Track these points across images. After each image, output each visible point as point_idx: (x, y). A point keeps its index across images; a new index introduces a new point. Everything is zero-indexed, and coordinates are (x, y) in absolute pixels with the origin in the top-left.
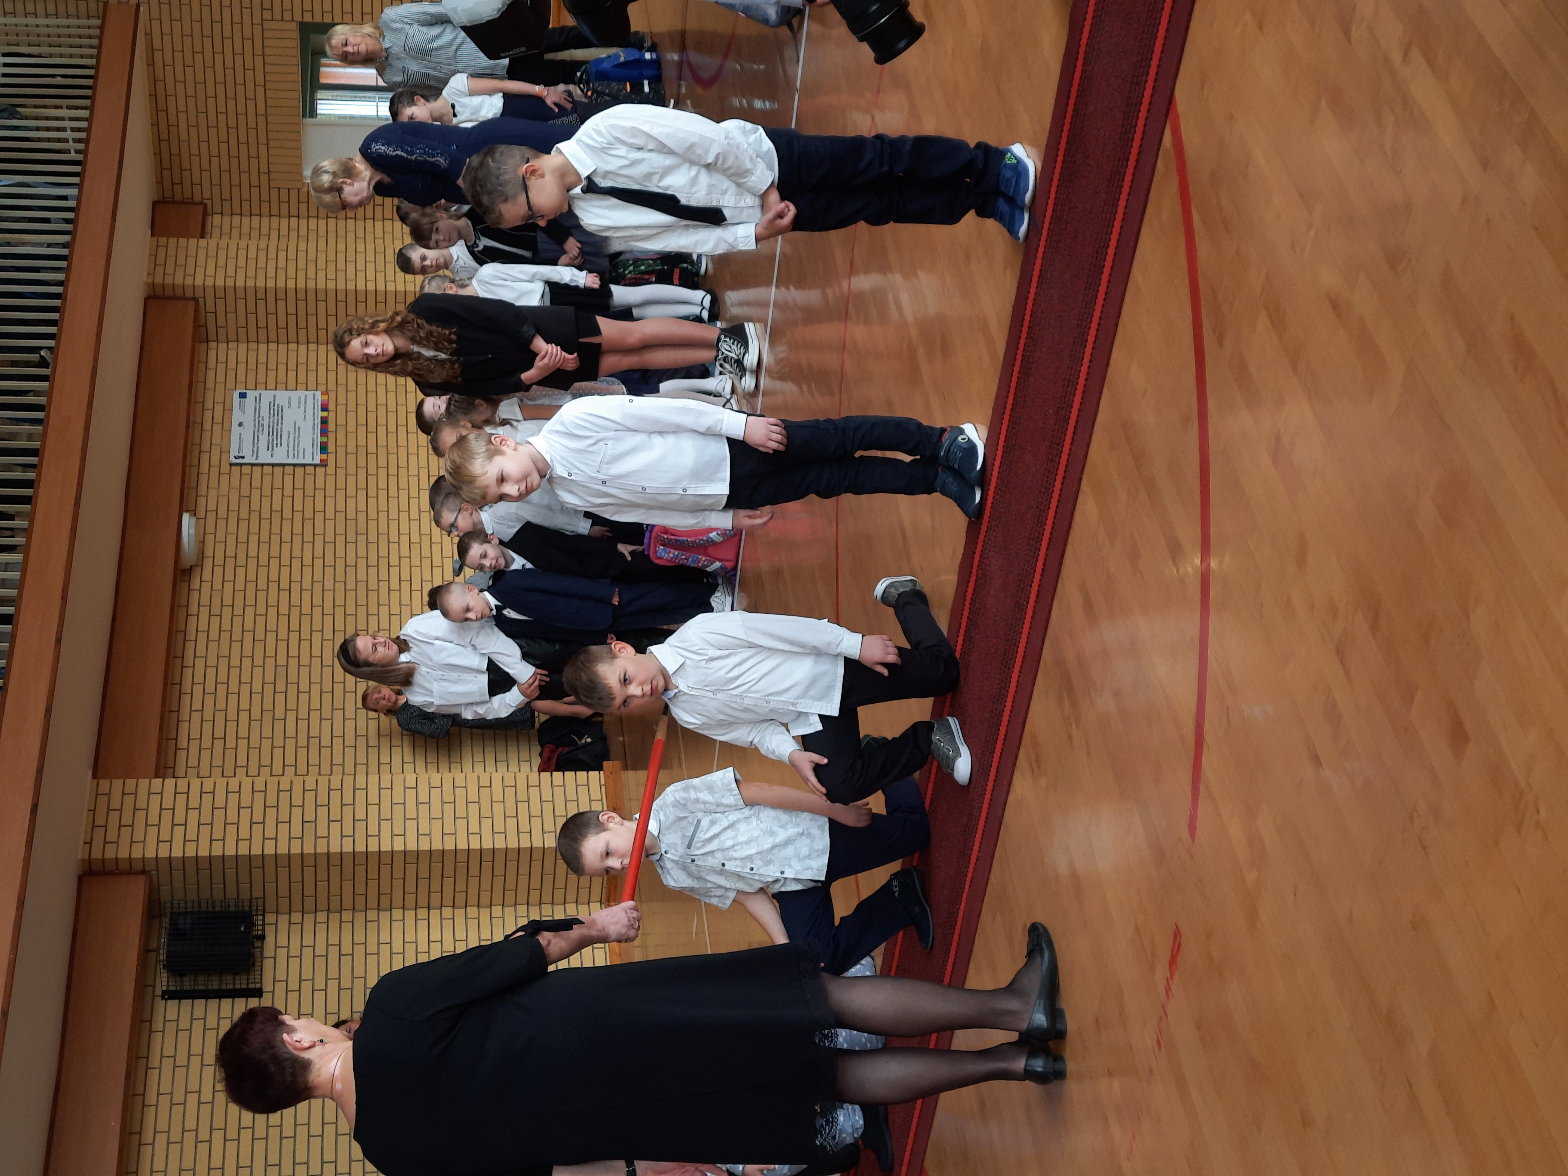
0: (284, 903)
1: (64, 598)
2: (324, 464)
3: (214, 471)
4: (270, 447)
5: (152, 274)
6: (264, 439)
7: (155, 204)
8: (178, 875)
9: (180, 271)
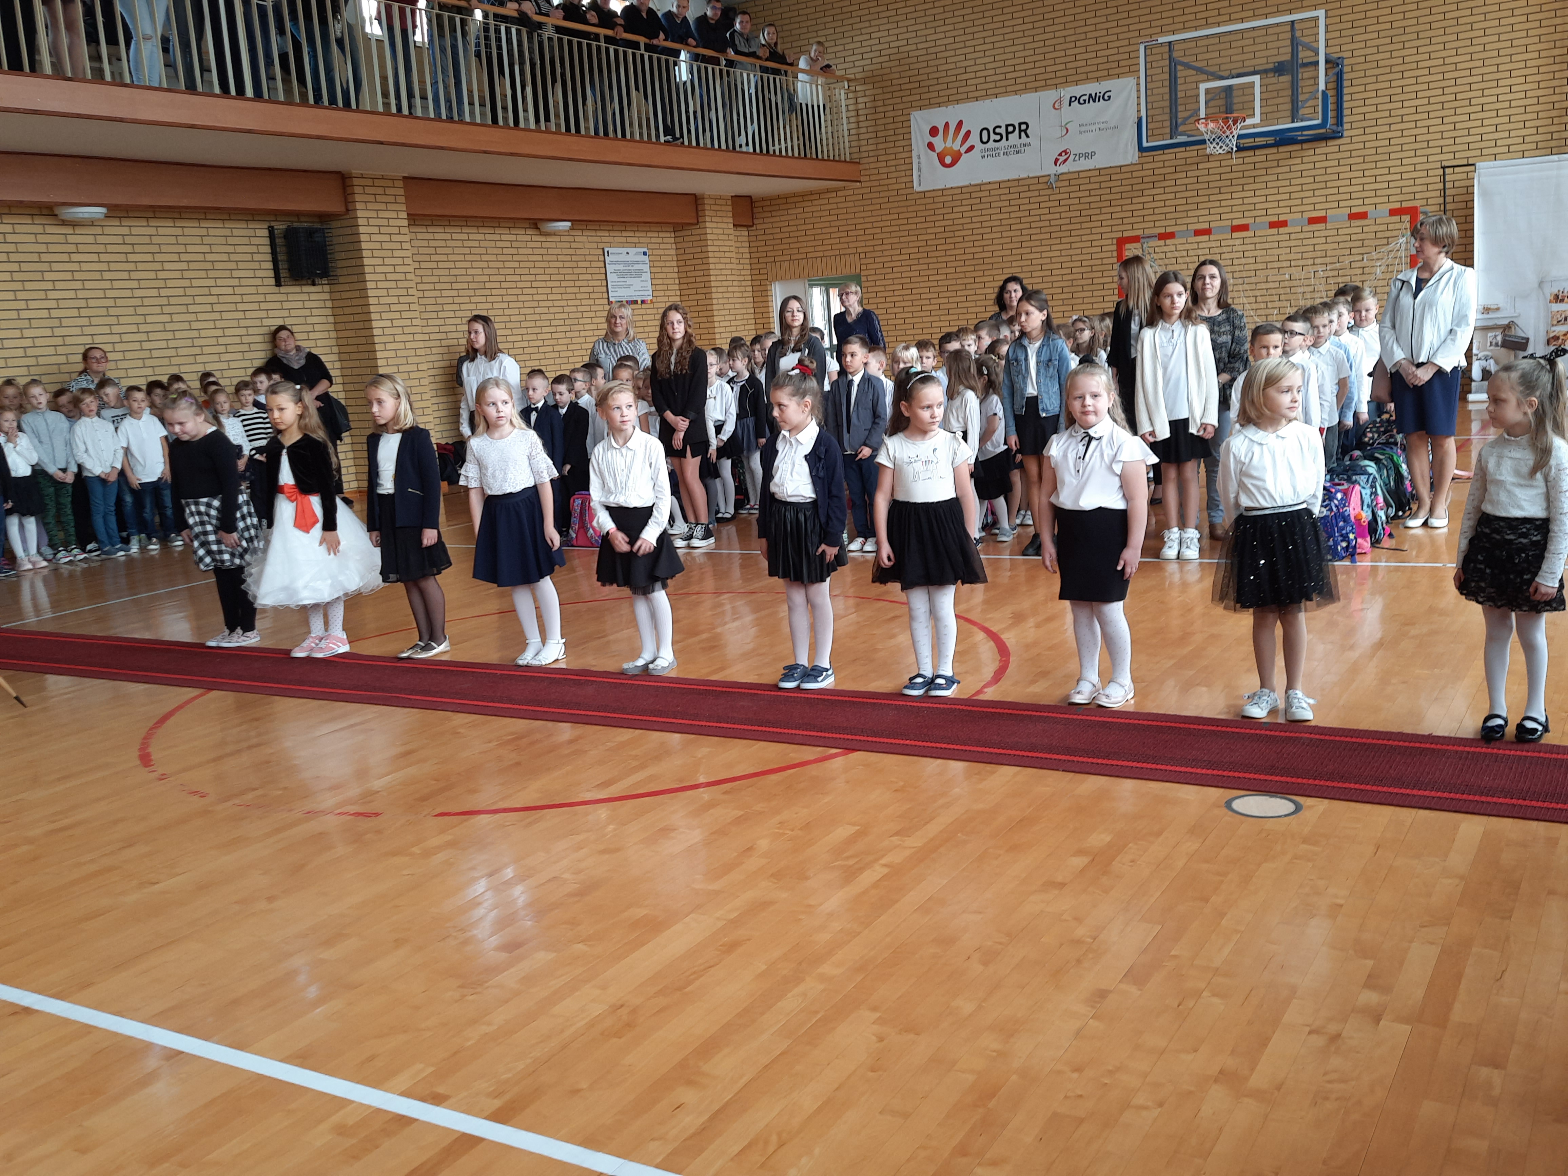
0: (337, 296)
1: (512, 154)
3: (598, 239)
4: (615, 271)
5: (710, 197)
6: (621, 267)
7: (750, 197)
8: (348, 231)
9: (712, 213)
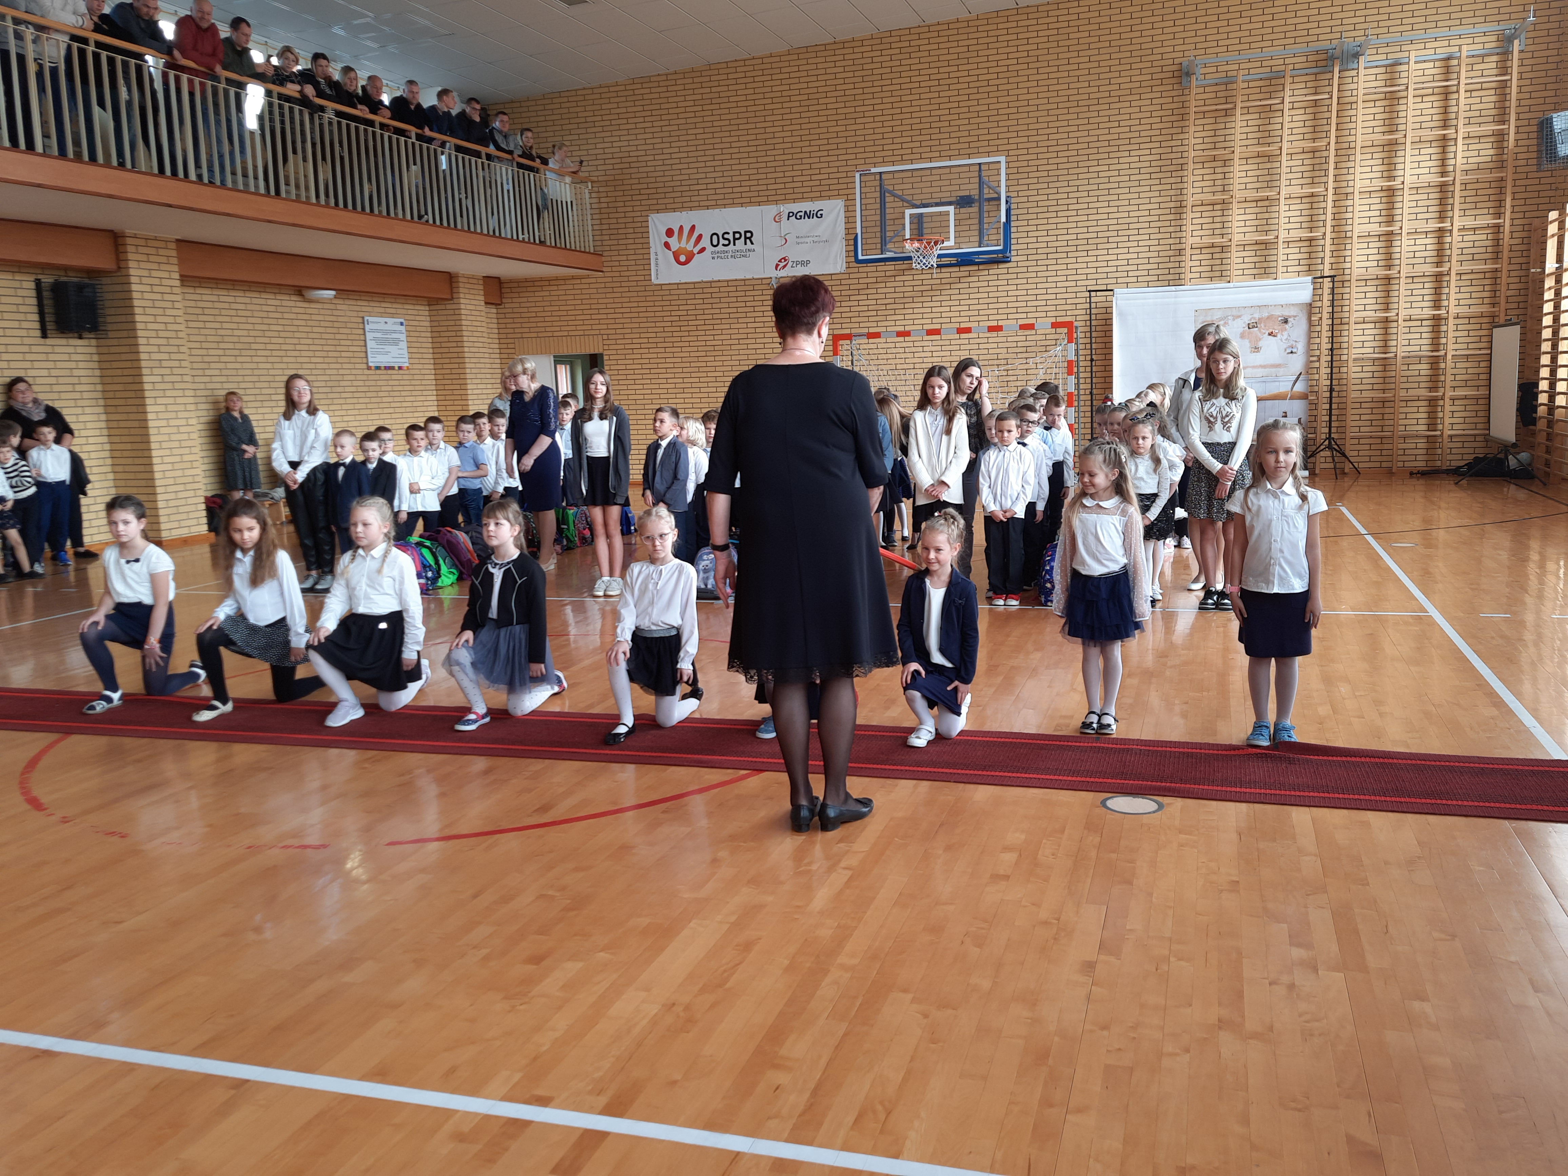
0: (105, 350)
2: (369, 368)
3: (359, 308)
4: (375, 339)
5: (464, 276)
6: (380, 335)
7: (499, 278)
8: (120, 288)
9: (466, 291)
